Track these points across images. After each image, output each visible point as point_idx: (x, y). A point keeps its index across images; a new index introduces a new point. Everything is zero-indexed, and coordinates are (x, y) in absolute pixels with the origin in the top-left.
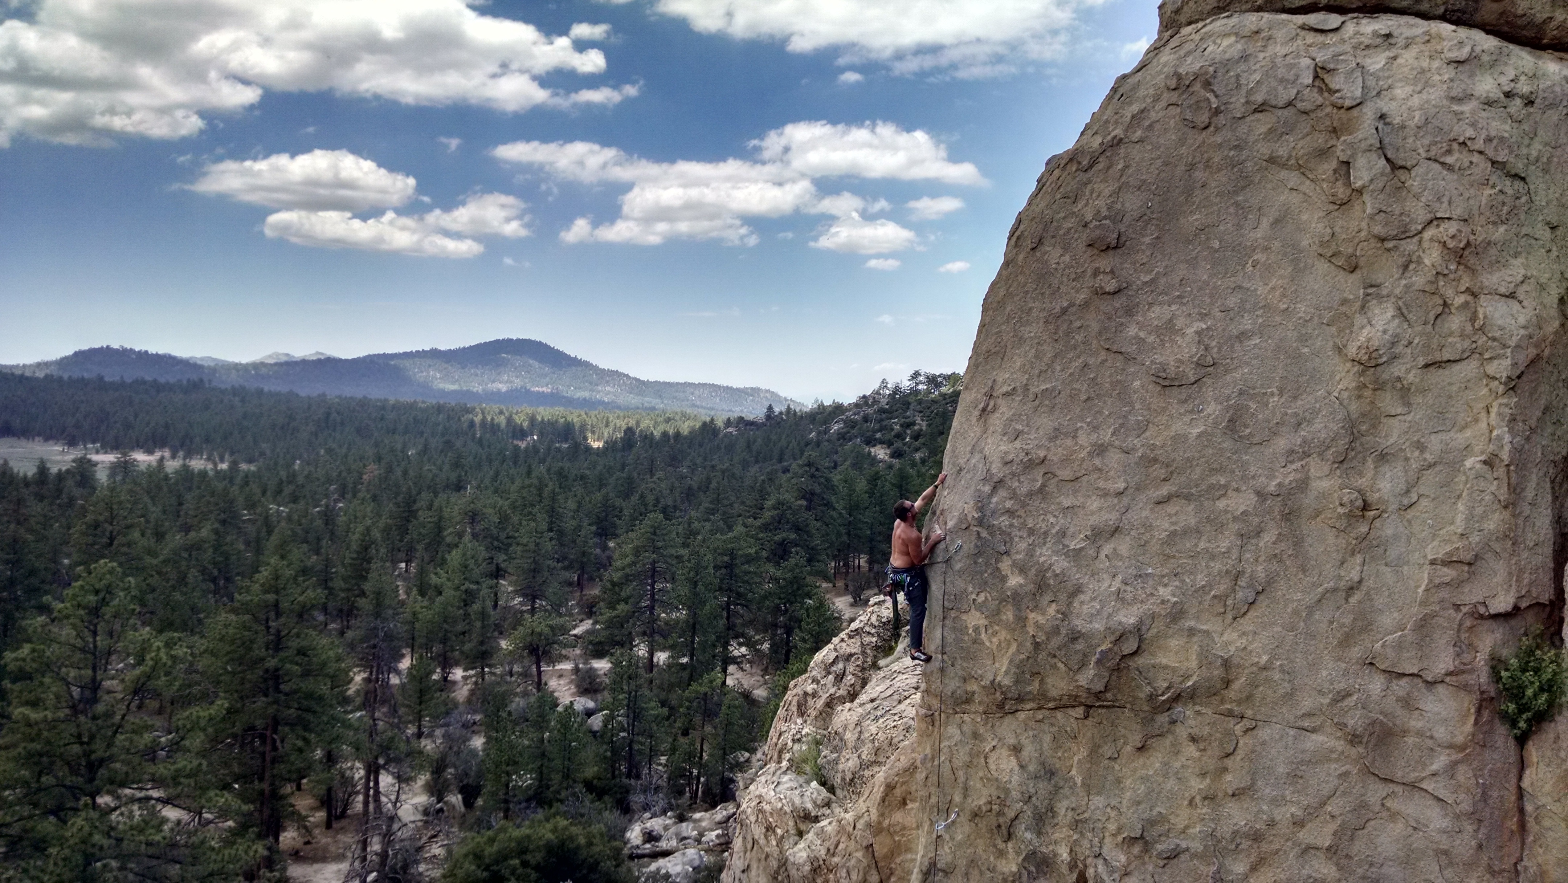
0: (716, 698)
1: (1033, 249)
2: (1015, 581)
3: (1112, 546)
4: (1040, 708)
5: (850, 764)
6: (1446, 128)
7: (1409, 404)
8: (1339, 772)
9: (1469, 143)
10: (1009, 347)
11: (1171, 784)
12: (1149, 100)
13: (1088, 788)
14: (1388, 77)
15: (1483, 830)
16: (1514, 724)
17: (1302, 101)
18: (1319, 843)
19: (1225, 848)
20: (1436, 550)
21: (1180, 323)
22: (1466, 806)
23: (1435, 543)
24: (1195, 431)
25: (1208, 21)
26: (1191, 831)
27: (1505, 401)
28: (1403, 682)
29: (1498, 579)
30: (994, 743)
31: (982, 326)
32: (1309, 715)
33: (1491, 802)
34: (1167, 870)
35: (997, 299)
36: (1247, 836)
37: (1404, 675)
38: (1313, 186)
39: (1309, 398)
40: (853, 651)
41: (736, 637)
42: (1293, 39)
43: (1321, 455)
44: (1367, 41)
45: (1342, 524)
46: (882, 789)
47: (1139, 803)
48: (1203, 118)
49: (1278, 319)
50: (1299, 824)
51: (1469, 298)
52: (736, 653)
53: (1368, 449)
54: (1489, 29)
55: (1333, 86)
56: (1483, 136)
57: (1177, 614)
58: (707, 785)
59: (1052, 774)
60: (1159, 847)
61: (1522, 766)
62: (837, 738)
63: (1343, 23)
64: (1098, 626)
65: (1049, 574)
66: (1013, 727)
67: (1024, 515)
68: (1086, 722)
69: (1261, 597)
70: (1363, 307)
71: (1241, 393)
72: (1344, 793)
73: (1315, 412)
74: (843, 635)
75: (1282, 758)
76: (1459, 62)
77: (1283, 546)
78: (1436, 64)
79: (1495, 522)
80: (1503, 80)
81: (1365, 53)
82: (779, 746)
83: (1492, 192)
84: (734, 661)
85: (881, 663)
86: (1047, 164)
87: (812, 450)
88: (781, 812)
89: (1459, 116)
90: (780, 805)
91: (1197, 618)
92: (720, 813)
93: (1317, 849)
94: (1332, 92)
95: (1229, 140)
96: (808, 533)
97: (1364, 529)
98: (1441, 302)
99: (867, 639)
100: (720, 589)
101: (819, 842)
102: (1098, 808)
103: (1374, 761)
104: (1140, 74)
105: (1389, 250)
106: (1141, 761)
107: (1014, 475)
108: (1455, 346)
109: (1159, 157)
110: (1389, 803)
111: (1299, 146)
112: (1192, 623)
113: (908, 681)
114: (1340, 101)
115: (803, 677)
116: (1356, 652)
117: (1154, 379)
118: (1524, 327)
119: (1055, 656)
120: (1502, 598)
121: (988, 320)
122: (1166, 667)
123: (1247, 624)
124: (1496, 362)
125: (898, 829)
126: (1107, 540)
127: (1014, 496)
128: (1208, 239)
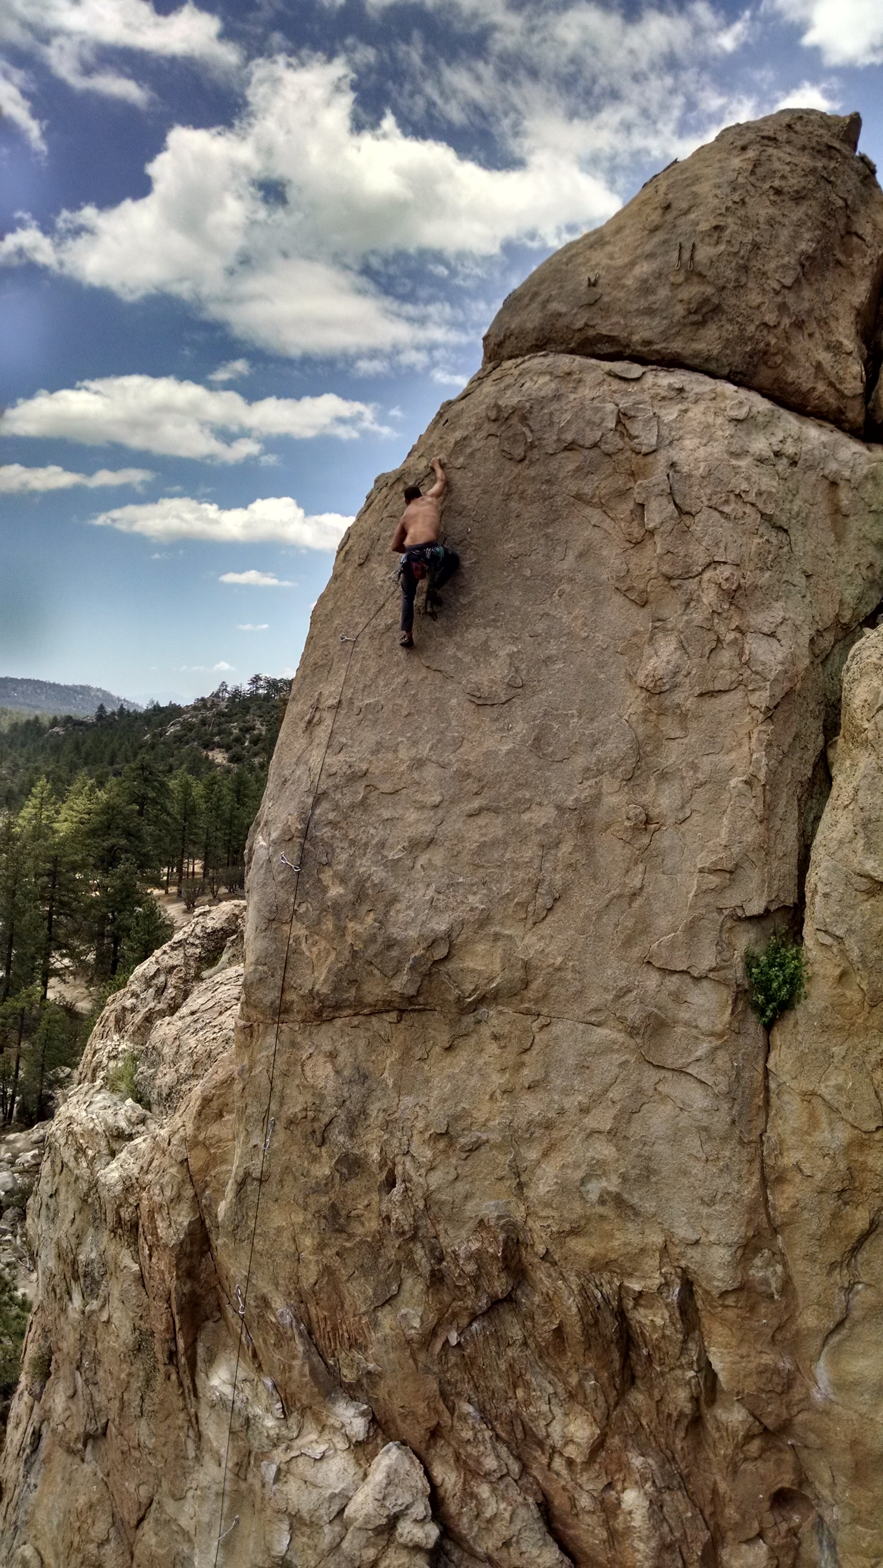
0: (34, 1012)
1: (361, 565)
2: (335, 891)
3: (428, 856)
4: (356, 1014)
5: (168, 1078)
6: (725, 480)
7: (685, 729)
8: (619, 1061)
9: (743, 495)
10: (336, 660)
11: (474, 1080)
12: (471, 429)
13: (399, 1089)
14: (680, 429)
15: (736, 1107)
16: (763, 1013)
17: (606, 443)
18: (602, 1128)
19: (520, 1137)
20: (704, 860)
21: (494, 644)
22: (723, 1088)
23: (704, 853)
24: (505, 748)
25: (527, 358)
26: (491, 1123)
27: (764, 728)
28: (675, 978)
29: (753, 885)
30: (311, 1051)
31: (310, 638)
32: (596, 1010)
33: (743, 1082)
34: (469, 1162)
35: (325, 612)
36: (540, 1125)
37: (675, 972)
38: (613, 524)
39: (604, 720)
40: (175, 963)
41: (59, 948)
42: (600, 384)
43: (612, 772)
44: (663, 393)
45: (627, 836)
46: (198, 1103)
47: (445, 1100)
48: (519, 451)
49: (579, 646)
50: (584, 1110)
51: (738, 635)
52: (58, 965)
53: (651, 769)
54: (765, 394)
55: (635, 433)
56: (755, 490)
57: (484, 921)
58: (22, 1104)
59: (366, 1077)
60: (462, 1140)
61: (768, 1049)
62: (155, 1053)
63: (644, 373)
64: (413, 933)
65: (368, 884)
66: (330, 1034)
67: (345, 827)
68: (400, 1026)
69: (559, 903)
70: (651, 639)
71: (545, 714)
72: (623, 1081)
73: (608, 733)
74: (165, 947)
75: (572, 1051)
76: (738, 421)
77: (577, 856)
78: (719, 420)
79: (754, 833)
80: (774, 440)
81: (662, 403)
82: (94, 1064)
83: (760, 541)
84: (56, 973)
85: (205, 974)
86: (376, 481)
87: (147, 753)
88: (92, 1133)
89: (736, 470)
90: (91, 1125)
91: (502, 924)
92: (36, 1132)
93: (600, 1132)
94: (632, 437)
95: (542, 474)
96: (140, 838)
97: (646, 840)
98: (715, 638)
99: (191, 951)
100: (42, 898)
101: (132, 1160)
102: (408, 1108)
103: (649, 1049)
104: (464, 401)
105: (674, 588)
106: (448, 1060)
107: (337, 787)
108: (726, 678)
109: (479, 485)
110: (660, 1088)
111: (602, 486)
112: (498, 929)
113: (230, 992)
114: (638, 447)
115: (122, 991)
116: (636, 952)
117: (470, 697)
118: (782, 663)
119: (371, 964)
120: (756, 903)
121: (316, 632)
122: (473, 971)
123: (545, 928)
124: (758, 693)
125: (213, 1141)
126: (423, 850)
127: (336, 807)
128: (521, 567)
